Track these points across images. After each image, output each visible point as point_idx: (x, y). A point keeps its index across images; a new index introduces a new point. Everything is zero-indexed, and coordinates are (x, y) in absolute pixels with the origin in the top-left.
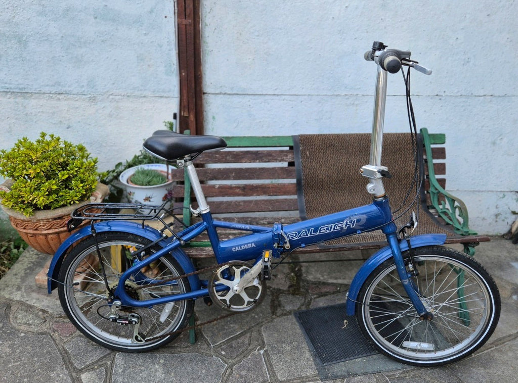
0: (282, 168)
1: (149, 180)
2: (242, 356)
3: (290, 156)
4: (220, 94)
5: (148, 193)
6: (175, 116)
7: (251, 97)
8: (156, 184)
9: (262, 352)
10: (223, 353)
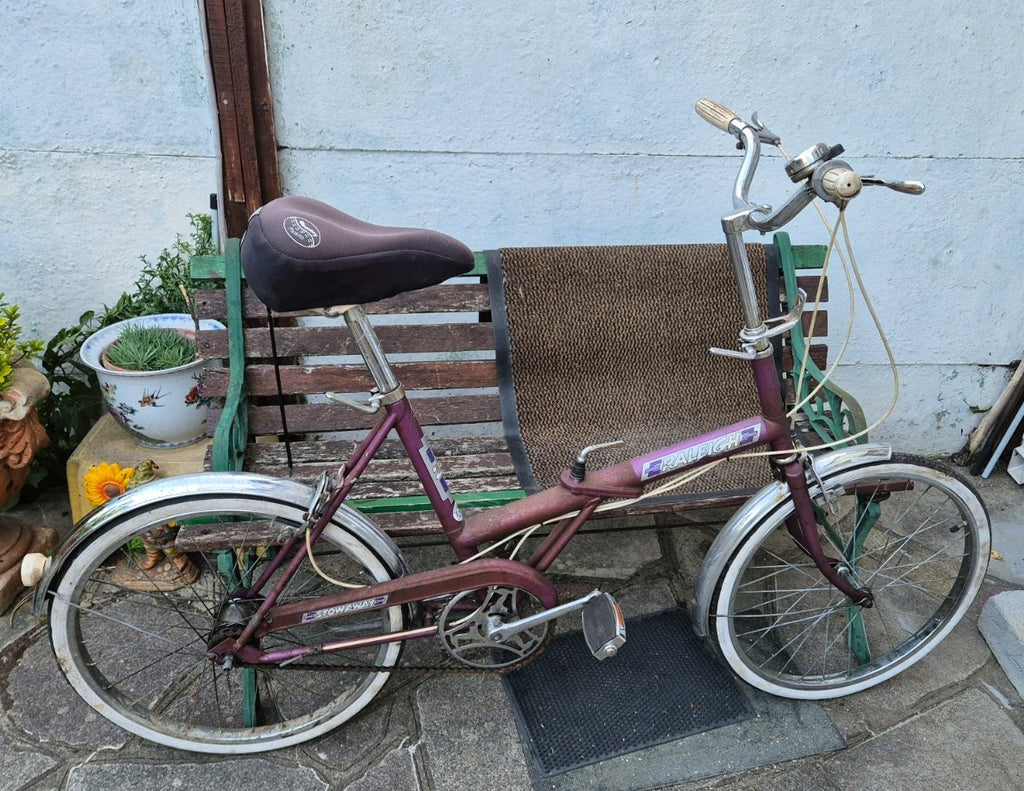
0: (462, 327)
1: (153, 354)
2: (365, 763)
3: (480, 297)
4: (320, 149)
5: (151, 387)
6: (214, 205)
7: (392, 156)
8: (171, 366)
9: (412, 749)
10: (323, 756)
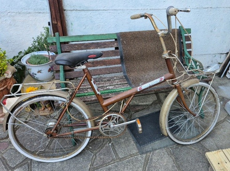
0: (112, 51)
1: (39, 61)
2: (100, 148)
3: (116, 44)
4: (74, 10)
5: (40, 69)
6: (49, 24)
7: (91, 11)
8: (44, 63)
9: (110, 144)
10: (91, 148)
